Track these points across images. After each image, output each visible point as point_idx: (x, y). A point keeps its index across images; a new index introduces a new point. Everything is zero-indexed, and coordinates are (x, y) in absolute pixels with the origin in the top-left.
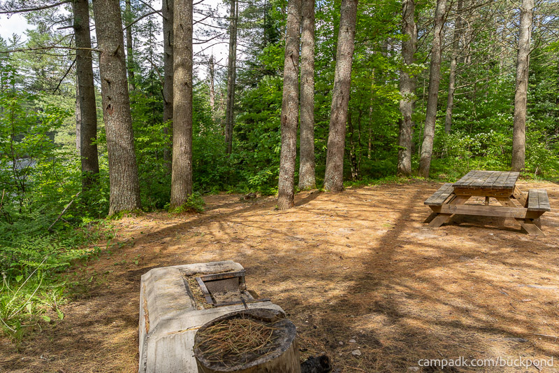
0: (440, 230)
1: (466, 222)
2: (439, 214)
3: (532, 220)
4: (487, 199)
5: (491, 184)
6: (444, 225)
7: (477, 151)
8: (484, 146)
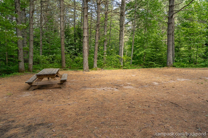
0: (33, 92)
1: (42, 87)
2: (32, 86)
3: (62, 84)
4: (48, 78)
5: (49, 73)
6: (34, 90)
7: (51, 61)
8: (53, 60)
